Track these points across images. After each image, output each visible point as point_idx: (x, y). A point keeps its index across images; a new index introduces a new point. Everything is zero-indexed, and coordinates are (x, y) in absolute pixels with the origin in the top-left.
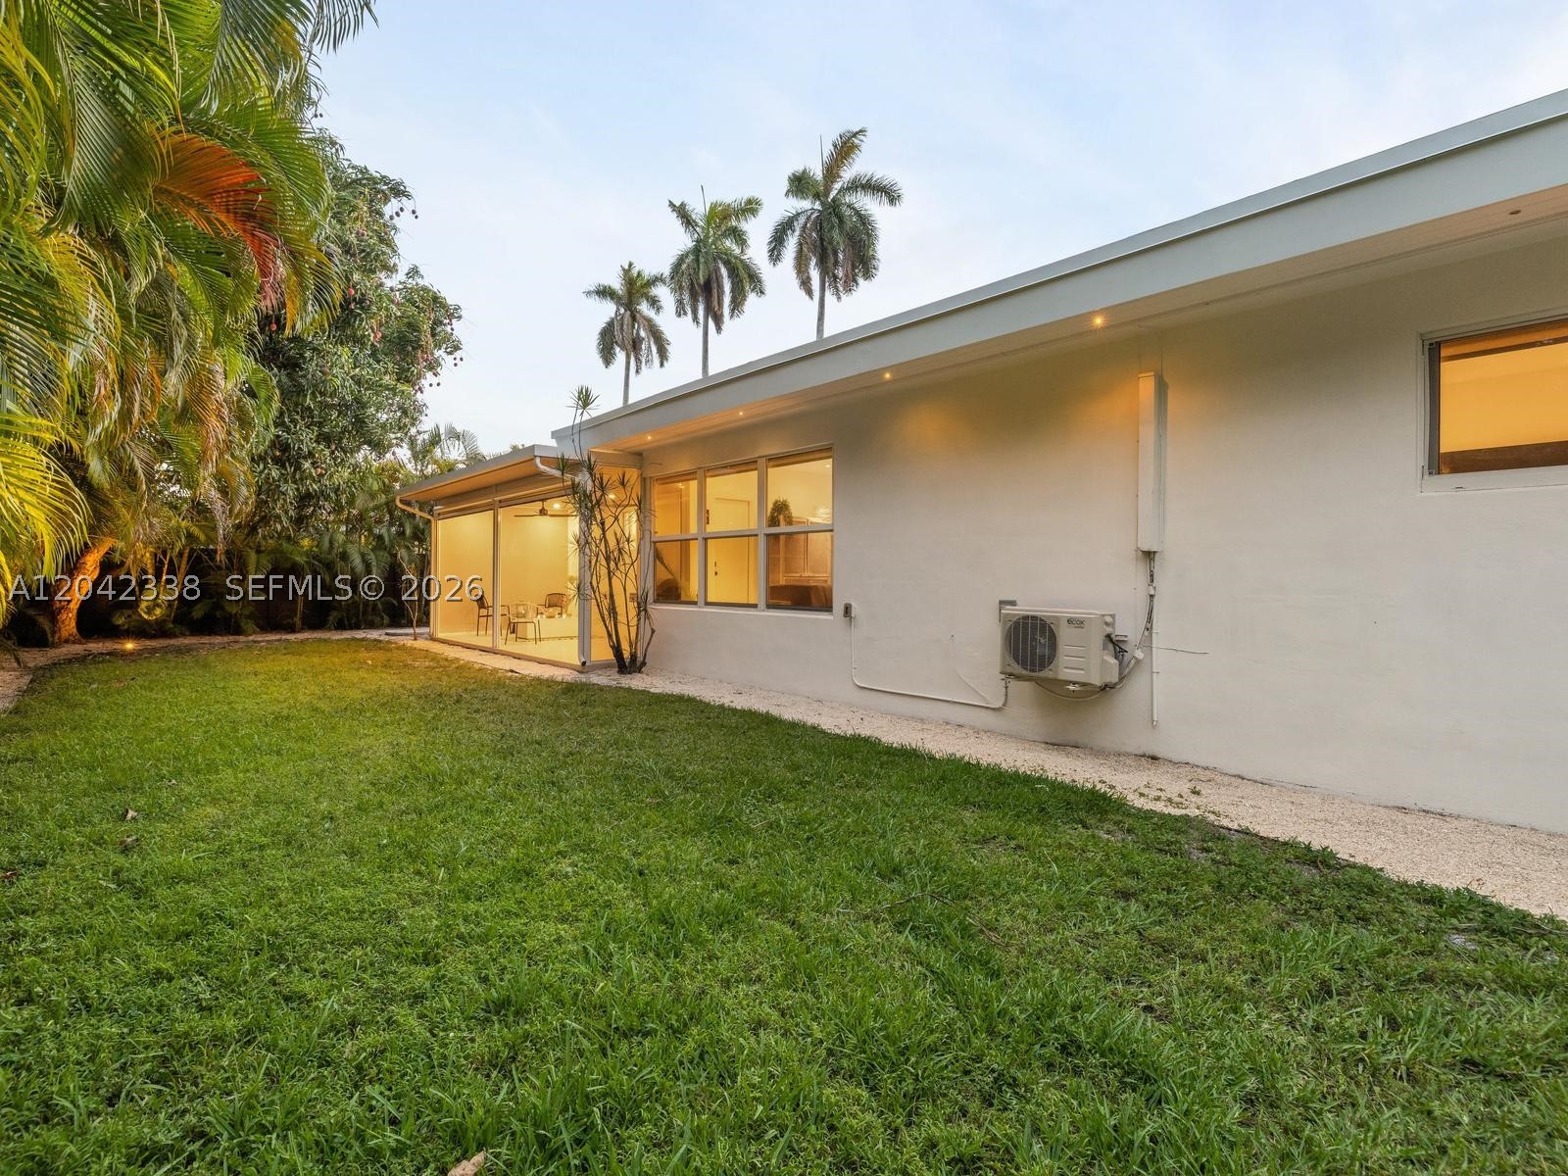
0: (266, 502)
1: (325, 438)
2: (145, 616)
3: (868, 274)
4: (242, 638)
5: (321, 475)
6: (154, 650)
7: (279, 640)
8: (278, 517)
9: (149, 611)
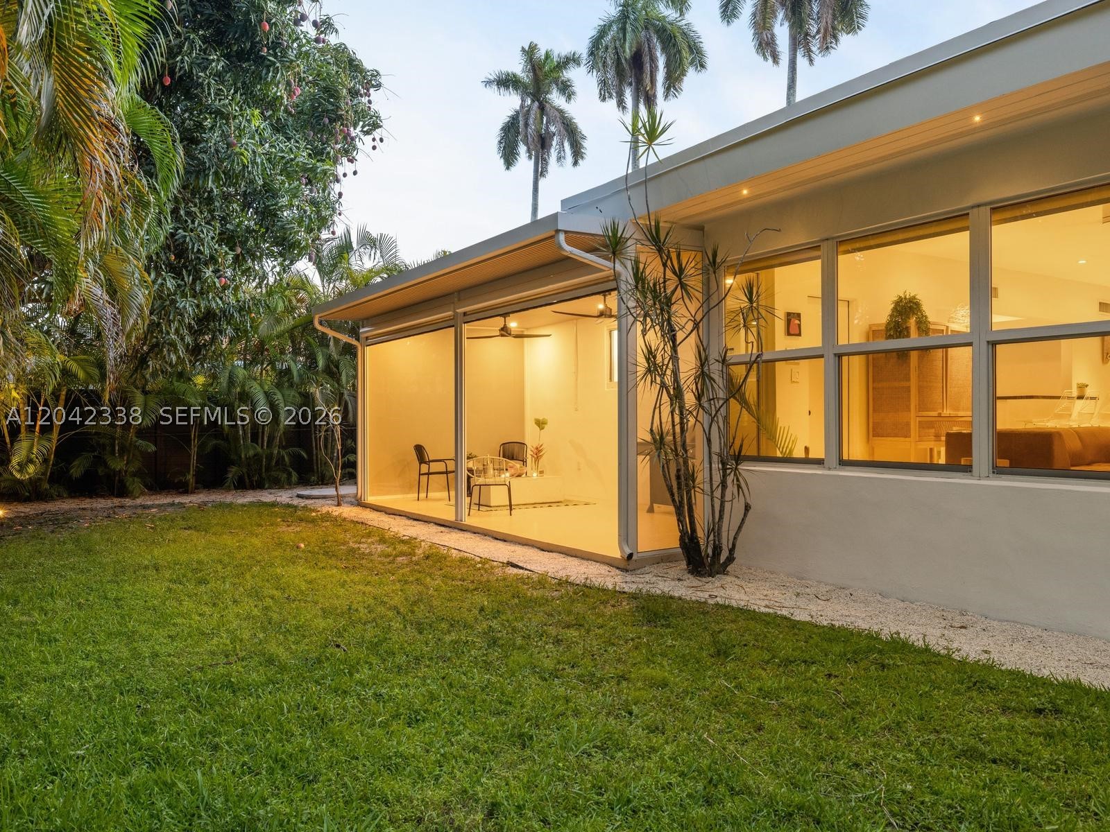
0: (159, 324)
1: (228, 239)
2: (18, 476)
3: (852, 28)
4: (128, 502)
5: (225, 288)
6: (26, 520)
7: (173, 504)
8: (173, 345)
9: (22, 467)
